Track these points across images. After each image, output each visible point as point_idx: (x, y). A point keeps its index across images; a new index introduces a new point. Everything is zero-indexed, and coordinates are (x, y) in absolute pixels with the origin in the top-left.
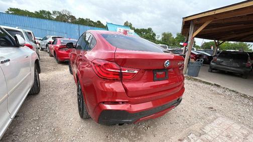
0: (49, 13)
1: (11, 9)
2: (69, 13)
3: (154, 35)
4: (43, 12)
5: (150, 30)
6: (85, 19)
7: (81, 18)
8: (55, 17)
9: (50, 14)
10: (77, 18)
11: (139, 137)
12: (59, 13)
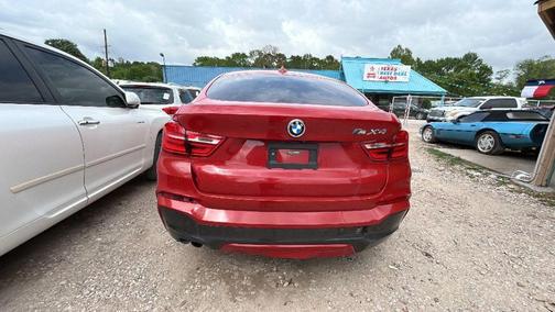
0: (244, 55)
1: (200, 59)
2: (275, 49)
3: (488, 71)
4: (237, 56)
5: (470, 58)
6: (302, 55)
7: (295, 55)
8: (253, 62)
9: (247, 57)
10: (288, 56)
11: (253, 293)
12: (260, 53)
